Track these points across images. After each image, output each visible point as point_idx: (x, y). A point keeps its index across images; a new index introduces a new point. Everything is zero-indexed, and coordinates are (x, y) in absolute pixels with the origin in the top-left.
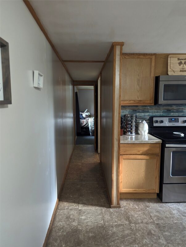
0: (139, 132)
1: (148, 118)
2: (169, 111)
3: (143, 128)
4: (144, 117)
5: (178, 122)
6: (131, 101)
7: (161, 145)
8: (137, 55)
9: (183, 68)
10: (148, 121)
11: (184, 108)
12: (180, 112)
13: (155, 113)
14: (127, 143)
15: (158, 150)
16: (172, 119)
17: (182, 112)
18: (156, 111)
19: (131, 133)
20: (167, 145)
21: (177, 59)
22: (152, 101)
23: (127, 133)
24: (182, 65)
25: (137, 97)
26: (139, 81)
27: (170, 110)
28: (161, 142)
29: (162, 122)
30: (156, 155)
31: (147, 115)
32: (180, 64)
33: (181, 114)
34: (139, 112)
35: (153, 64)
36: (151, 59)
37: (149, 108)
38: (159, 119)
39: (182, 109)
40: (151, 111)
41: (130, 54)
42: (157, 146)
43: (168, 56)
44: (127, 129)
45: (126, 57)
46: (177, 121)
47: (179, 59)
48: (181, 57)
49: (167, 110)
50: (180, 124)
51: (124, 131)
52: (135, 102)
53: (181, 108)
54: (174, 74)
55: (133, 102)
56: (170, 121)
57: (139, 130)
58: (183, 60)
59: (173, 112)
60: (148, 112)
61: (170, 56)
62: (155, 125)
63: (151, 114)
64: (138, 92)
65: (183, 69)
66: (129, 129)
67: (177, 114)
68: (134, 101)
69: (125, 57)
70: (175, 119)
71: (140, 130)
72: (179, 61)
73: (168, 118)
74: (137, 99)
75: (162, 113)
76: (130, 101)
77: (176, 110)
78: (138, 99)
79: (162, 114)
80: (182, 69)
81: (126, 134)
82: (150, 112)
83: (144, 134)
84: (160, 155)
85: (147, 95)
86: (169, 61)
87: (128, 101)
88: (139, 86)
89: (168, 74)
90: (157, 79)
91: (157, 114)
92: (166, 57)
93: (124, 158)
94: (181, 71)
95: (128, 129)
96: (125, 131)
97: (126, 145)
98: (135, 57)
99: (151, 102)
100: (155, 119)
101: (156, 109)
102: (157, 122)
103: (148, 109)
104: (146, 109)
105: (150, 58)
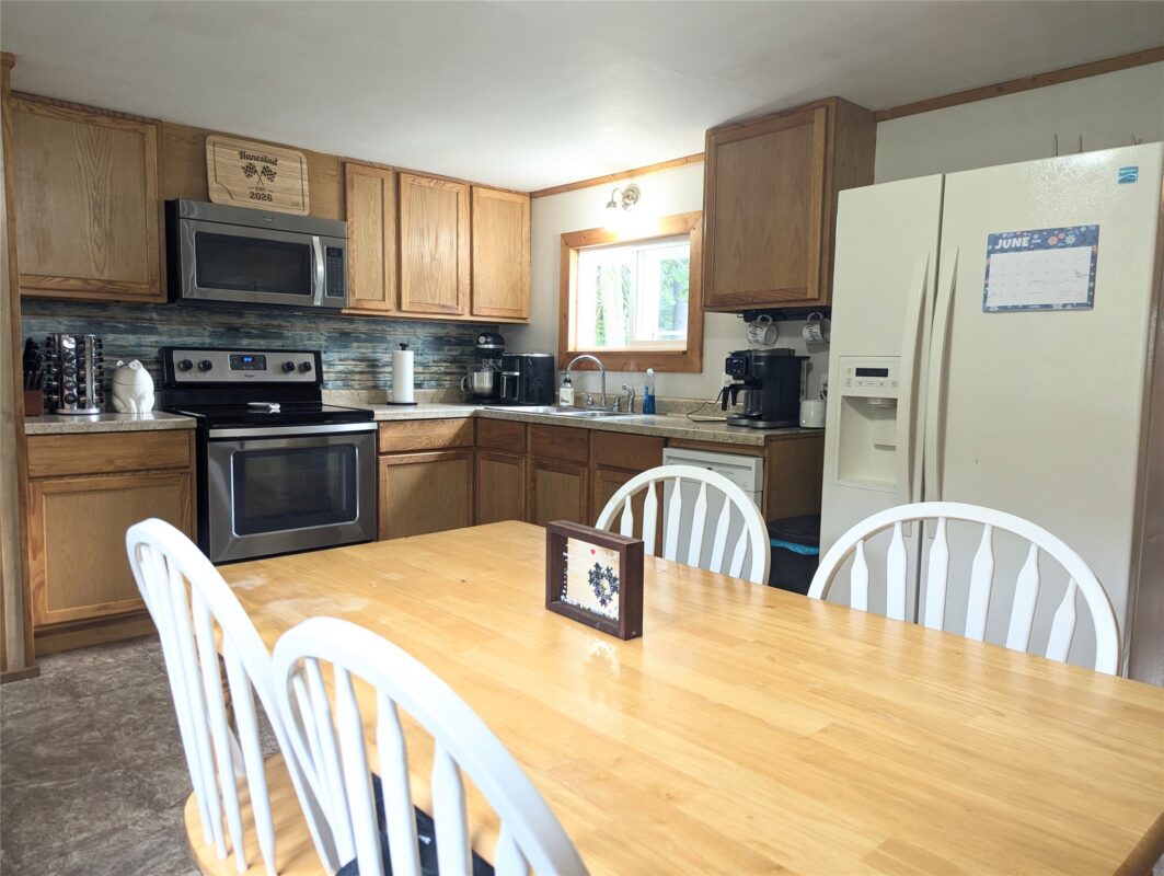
0: (117, 403)
1: (154, 352)
2: (233, 330)
3: (131, 385)
4: (136, 349)
5: (265, 369)
6: (72, 282)
7: (193, 433)
8: (84, 110)
9: (260, 185)
10: (154, 367)
11: (286, 324)
12: (272, 338)
13: (180, 335)
14: (58, 431)
15: (185, 454)
16: (242, 358)
17: (279, 336)
18: (183, 328)
19: (82, 406)
20: (214, 433)
21: (236, 153)
22: (160, 287)
23: (63, 407)
24: (256, 177)
25: (97, 266)
26: (100, 207)
27: (237, 329)
28: (195, 425)
29: (206, 366)
30: (181, 471)
31: (151, 342)
32: (250, 170)
33: (277, 344)
34: (114, 330)
35: (152, 156)
36: (144, 134)
37: (155, 316)
38: (196, 357)
39: (279, 326)
40: (165, 328)
41: (52, 99)
42: (181, 438)
43: (205, 138)
44: (62, 393)
45: (37, 110)
46: (262, 365)
47: (243, 155)
48: (252, 149)
49: (228, 329)
50: (270, 375)
51: (49, 399)
52: (86, 286)
53: (275, 323)
54: (231, 203)
55: (79, 283)
56: (238, 364)
57: (118, 398)
58: (257, 159)
59: (249, 336)
60: (152, 331)
61: (210, 138)
62: (180, 377)
63: (165, 340)
64: (99, 249)
65: (261, 189)
66: (70, 389)
67: (262, 343)
68: (85, 281)
69: (32, 110)
70: (254, 358)
71: (121, 396)
72: (245, 162)
73: (229, 354)
74: (97, 276)
75: (209, 336)
76: (67, 279)
77: (257, 329)
78: (102, 274)
79: (208, 340)
80: (257, 189)
81: (61, 411)
82: (159, 333)
83: (138, 409)
84: (194, 469)
85: (138, 265)
86: (209, 156)
87: (58, 279)
88: (99, 225)
89: (210, 201)
90: (171, 211)
91: (189, 340)
92: (198, 140)
93: (51, 489)
94: (253, 196)
95: (67, 392)
96: (57, 403)
97: (56, 440)
98: (74, 116)
99: (154, 291)
100: (178, 357)
101: (185, 323)
102: (187, 366)
103: (151, 319)
104: (144, 319)
105: (136, 131)
